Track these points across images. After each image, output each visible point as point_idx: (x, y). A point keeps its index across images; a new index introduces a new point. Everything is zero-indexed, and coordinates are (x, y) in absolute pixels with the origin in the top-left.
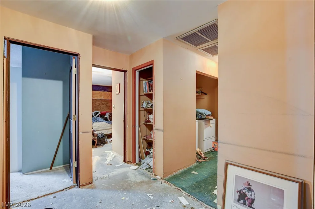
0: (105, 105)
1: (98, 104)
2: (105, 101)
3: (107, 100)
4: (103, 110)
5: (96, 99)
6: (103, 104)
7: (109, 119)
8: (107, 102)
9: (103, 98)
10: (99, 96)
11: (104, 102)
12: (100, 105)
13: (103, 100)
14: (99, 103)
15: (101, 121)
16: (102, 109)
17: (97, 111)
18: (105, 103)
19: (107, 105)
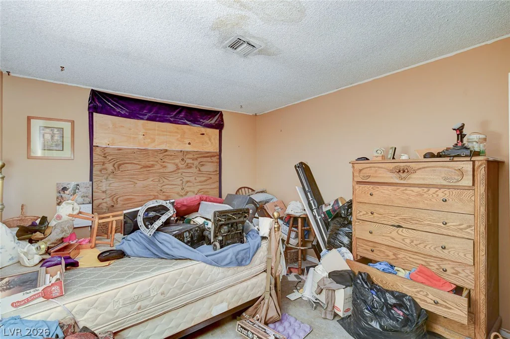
0: (194, 170)
1: (171, 167)
2: (196, 156)
3: (200, 153)
4: (189, 184)
5: (166, 151)
6: (189, 167)
7: (215, 236)
8: (200, 160)
9: (188, 148)
10: (178, 139)
11: (193, 159)
12: (178, 169)
13: (188, 152)
14: (177, 161)
15: (176, 253)
16: (187, 182)
17: (161, 202)
18: (196, 163)
19: (202, 169)
